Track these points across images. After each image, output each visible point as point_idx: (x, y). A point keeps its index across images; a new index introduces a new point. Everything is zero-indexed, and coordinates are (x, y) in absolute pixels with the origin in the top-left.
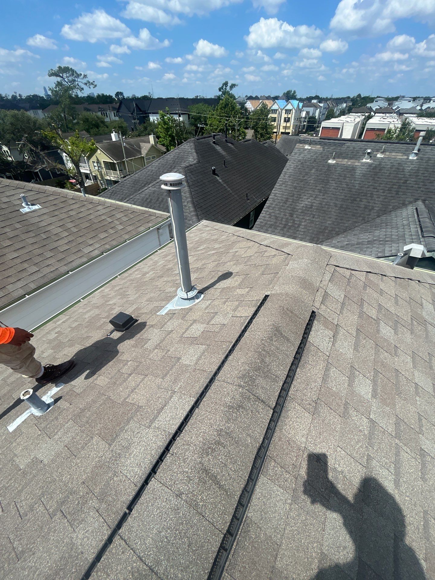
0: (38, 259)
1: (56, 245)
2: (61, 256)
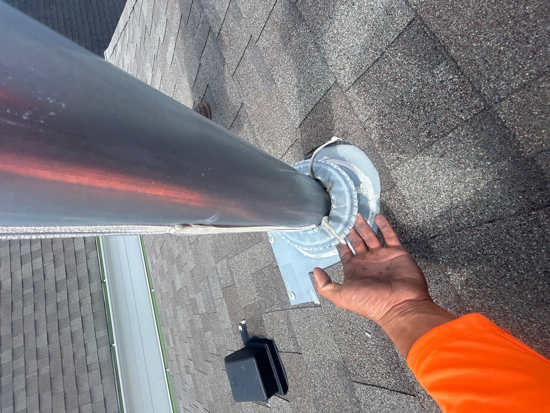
0: (64, 313)
1: (50, 281)
2: (73, 282)
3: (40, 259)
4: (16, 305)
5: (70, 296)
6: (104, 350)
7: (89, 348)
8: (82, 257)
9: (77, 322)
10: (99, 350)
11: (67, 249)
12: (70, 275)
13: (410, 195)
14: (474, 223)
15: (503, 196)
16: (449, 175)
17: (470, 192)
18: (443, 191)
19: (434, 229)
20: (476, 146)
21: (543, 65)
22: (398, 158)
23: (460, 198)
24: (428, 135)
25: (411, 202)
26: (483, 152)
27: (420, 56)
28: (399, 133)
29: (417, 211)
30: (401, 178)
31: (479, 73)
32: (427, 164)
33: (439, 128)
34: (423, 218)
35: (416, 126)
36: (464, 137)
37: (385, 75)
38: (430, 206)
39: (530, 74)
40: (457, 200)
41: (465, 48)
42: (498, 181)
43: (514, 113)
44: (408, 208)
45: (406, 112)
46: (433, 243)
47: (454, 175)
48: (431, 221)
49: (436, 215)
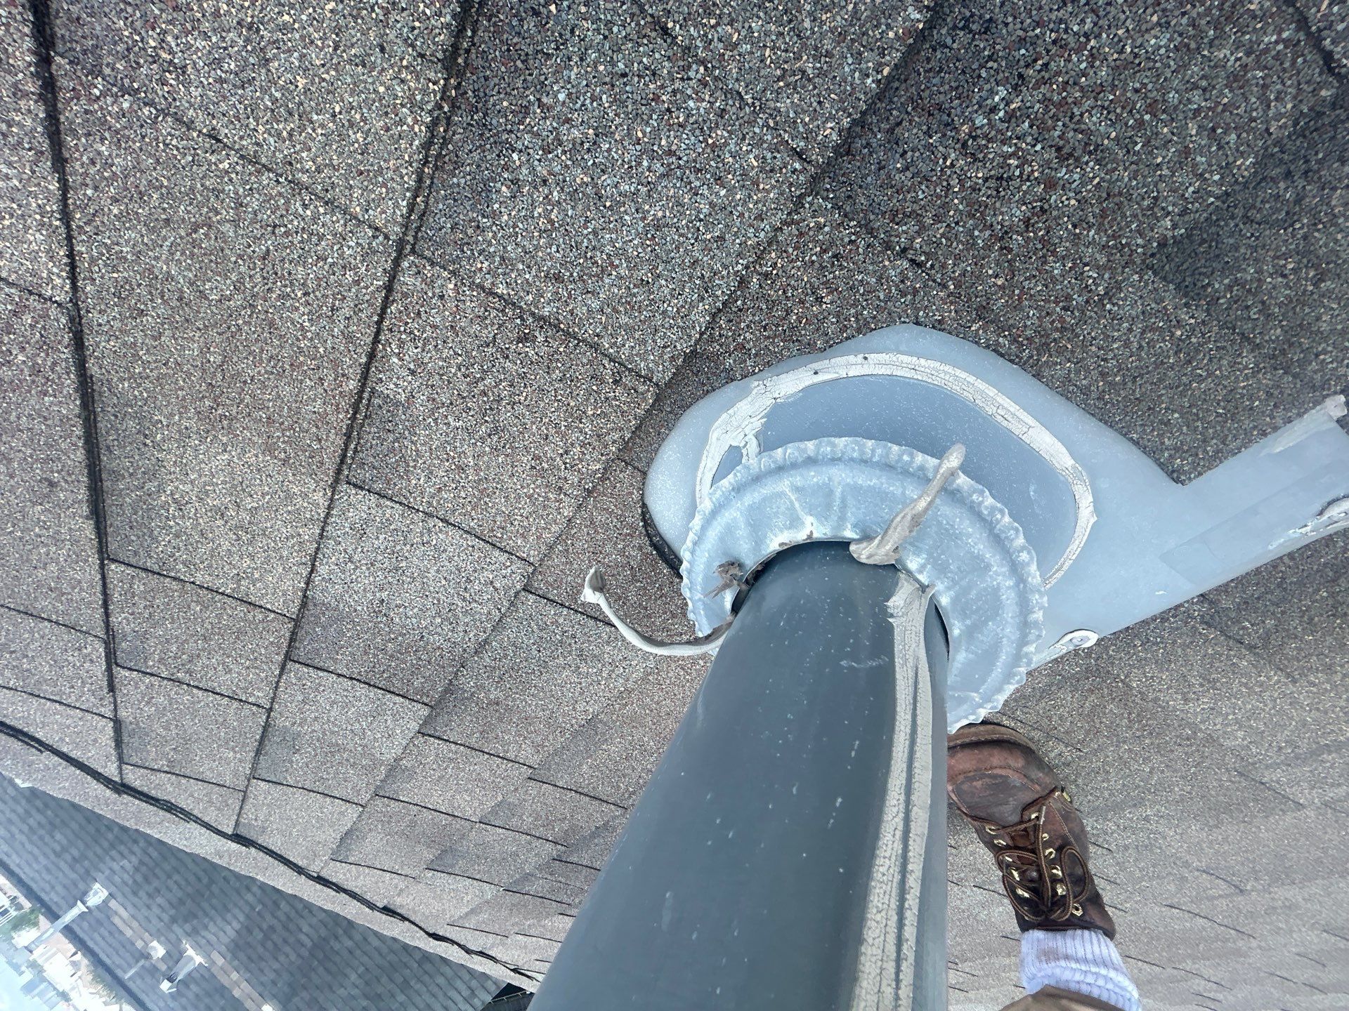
13: (702, 299)
14: (692, 74)
15: (575, 59)
16: (595, 232)
17: (609, 150)
18: (644, 219)
19: (772, 171)
20: (495, 215)
21: (280, 194)
22: (616, 382)
23: (639, 164)
24: (527, 340)
25: (719, 285)
26: (498, 191)
27: (396, 440)
28: (557, 410)
29: (739, 255)
30: (665, 347)
31: (357, 310)
32: (595, 305)
33: (500, 326)
34: (751, 225)
35: (523, 376)
36: (490, 257)
37: (463, 494)
38: (706, 226)
39: (305, 206)
40: (649, 169)
41: (336, 364)
42: (545, 100)
43: (384, 185)
44: (743, 282)
45: (506, 416)
46: (823, 146)
47: (587, 221)
48: (750, 197)
49: (723, 192)
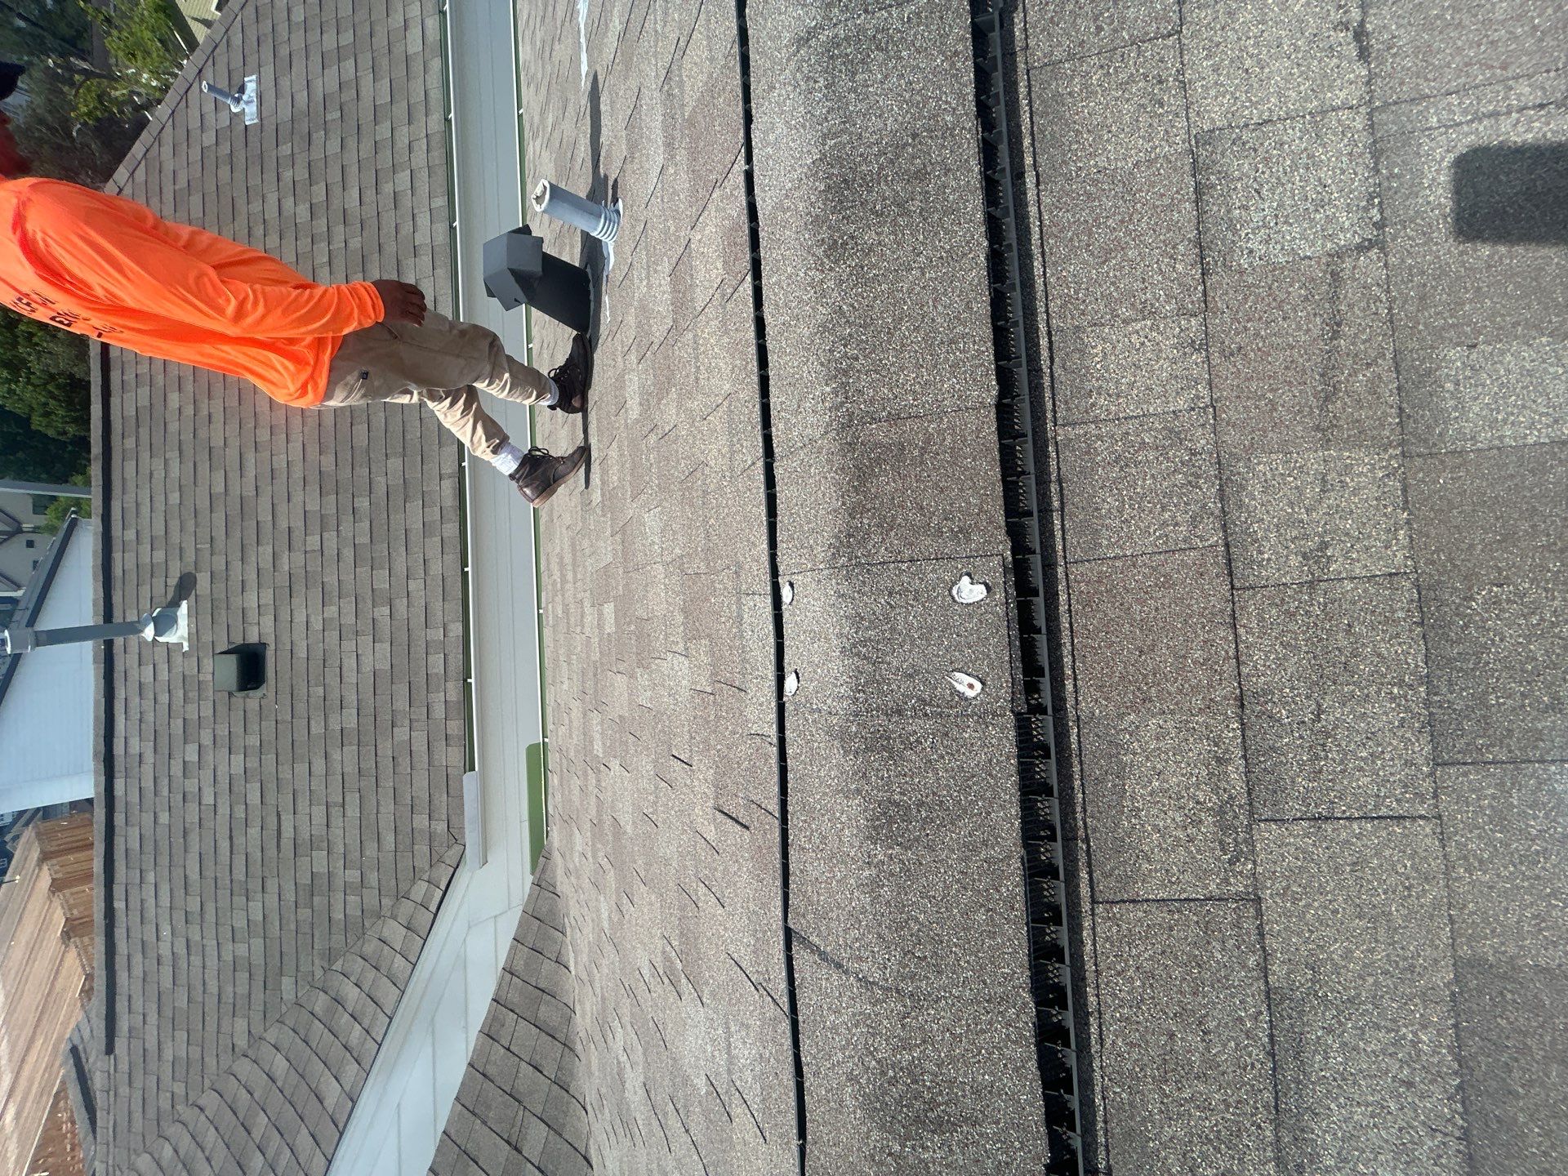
1: (367, 103)
3: (352, 61)
4: (314, 136)
5: (396, 134)
6: (441, 228)
7: (419, 221)
8: (418, 67)
9: (404, 177)
10: (434, 227)
11: (394, 50)
12: (396, 97)
